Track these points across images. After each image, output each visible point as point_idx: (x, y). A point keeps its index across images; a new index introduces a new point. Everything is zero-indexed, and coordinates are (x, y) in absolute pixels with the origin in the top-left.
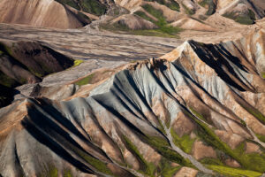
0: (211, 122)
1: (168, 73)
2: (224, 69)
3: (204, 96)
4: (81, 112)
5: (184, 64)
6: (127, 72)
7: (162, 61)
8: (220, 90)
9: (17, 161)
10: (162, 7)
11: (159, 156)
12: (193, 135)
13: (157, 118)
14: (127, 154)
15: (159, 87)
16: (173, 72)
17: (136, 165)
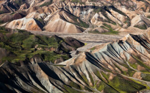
0: (141, 60)
1: (124, 44)
2: (142, 43)
3: (137, 52)
4: (99, 56)
5: (129, 42)
6: (110, 44)
7: (122, 41)
8: (142, 50)
9: (87, 69)
10: (110, 24)
11: (127, 69)
12: (136, 64)
13: (123, 59)
14: (116, 69)
15: (122, 49)
16: (126, 44)
17: (120, 72)
